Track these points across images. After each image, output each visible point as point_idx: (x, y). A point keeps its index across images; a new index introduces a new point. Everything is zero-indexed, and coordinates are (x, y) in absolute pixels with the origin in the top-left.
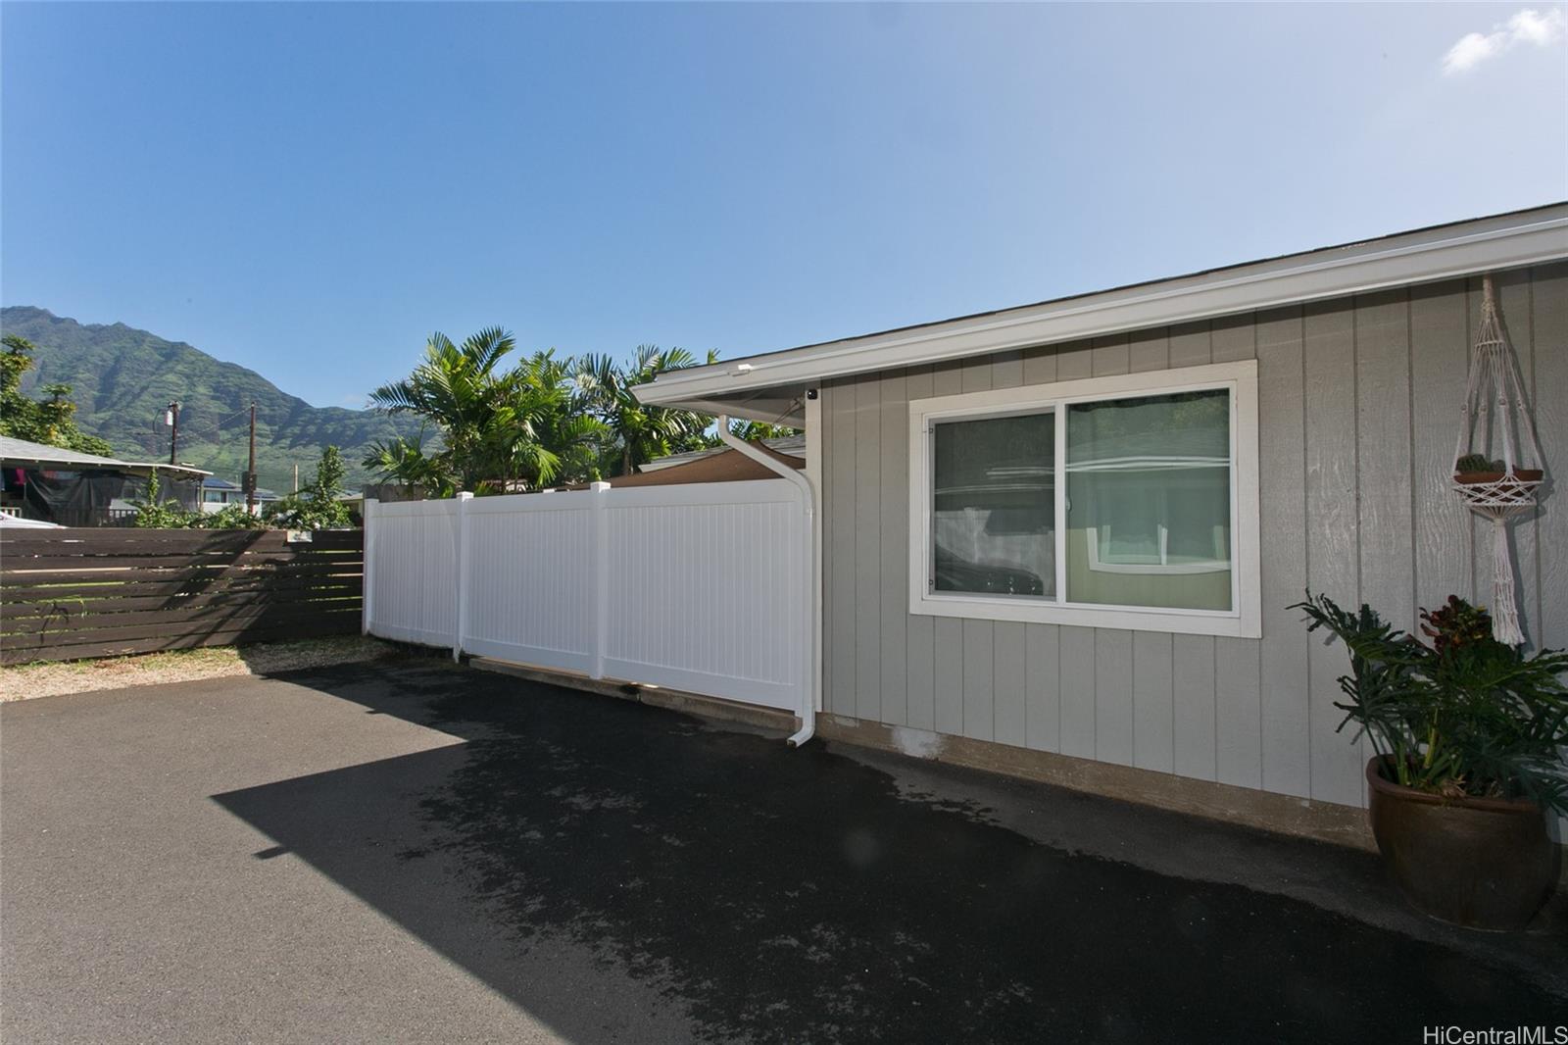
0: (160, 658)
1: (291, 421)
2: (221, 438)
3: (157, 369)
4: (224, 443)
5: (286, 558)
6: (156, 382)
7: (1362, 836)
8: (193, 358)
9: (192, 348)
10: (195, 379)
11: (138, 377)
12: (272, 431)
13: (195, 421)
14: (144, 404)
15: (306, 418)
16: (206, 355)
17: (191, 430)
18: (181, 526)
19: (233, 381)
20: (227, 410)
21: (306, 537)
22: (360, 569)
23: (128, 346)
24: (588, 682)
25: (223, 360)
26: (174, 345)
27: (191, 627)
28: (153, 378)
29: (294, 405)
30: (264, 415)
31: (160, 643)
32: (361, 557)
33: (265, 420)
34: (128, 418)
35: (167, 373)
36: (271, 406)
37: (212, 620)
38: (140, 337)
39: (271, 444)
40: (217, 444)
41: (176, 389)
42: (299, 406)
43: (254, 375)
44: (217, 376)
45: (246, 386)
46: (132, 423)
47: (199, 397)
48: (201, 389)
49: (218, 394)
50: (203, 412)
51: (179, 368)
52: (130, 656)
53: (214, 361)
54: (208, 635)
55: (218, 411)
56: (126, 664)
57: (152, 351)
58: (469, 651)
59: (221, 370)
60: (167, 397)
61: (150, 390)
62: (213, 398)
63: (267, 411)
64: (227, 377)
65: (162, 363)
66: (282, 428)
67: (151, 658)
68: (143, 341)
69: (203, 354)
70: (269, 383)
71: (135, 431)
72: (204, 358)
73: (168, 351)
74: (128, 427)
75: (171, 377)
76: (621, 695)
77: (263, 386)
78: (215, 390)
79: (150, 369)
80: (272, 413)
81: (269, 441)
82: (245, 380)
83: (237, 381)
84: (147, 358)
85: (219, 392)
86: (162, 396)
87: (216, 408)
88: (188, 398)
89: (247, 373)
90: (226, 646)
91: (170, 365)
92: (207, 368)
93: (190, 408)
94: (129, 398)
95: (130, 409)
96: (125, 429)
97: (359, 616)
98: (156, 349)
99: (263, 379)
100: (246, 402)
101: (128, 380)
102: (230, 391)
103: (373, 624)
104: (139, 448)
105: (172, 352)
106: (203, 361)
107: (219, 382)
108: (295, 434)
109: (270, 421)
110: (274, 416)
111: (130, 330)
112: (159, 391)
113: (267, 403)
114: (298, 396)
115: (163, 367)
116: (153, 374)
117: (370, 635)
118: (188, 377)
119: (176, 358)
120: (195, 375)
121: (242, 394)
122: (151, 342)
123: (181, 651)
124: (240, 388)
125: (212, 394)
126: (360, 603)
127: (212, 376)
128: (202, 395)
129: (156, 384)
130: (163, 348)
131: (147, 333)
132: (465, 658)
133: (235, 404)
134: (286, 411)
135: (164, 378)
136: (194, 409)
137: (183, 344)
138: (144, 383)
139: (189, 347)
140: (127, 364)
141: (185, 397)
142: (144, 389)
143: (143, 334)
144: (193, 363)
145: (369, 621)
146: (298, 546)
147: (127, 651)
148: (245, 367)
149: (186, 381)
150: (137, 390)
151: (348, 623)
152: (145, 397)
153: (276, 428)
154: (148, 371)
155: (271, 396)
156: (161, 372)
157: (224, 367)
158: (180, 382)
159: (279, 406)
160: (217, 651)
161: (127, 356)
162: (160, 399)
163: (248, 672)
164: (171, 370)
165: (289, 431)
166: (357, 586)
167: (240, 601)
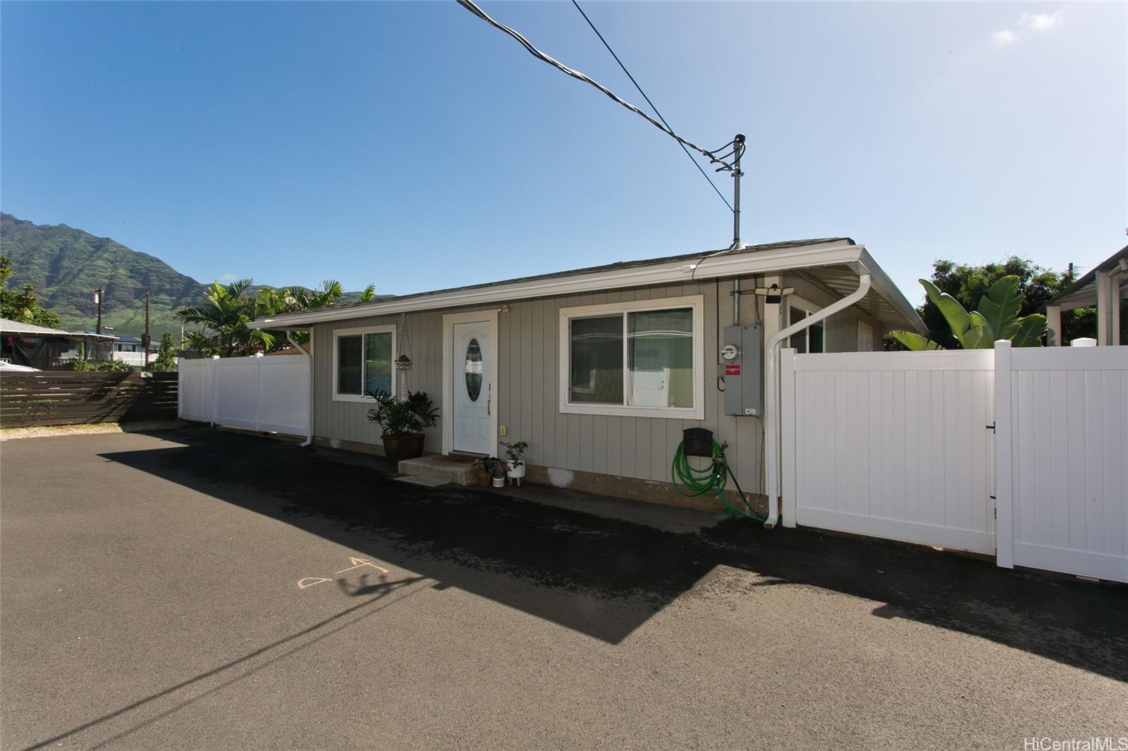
0: (84, 426)
1: (185, 293)
2: (136, 305)
3: (90, 257)
4: (138, 308)
5: (142, 383)
6: (88, 265)
7: (383, 453)
8: (115, 249)
9: (114, 242)
10: (117, 264)
11: (76, 262)
12: (171, 300)
13: (117, 294)
14: (81, 281)
15: (196, 292)
16: (124, 247)
17: (115, 299)
18: (94, 370)
19: (144, 265)
20: (139, 286)
21: (150, 375)
22: (176, 389)
23: (69, 240)
24: (254, 432)
25: (136, 250)
26: (101, 240)
27: (98, 413)
28: (87, 263)
29: (186, 281)
30: (166, 289)
31: (85, 420)
32: (177, 384)
33: (167, 292)
34: (70, 291)
35: (97, 259)
36: (171, 283)
37: (107, 410)
38: (77, 234)
39: (171, 310)
40: (133, 309)
41: (103, 270)
42: (190, 282)
43: (159, 261)
44: (133, 262)
45: (153, 269)
46: (72, 294)
47: (120, 276)
48: (121, 271)
49: (133, 275)
50: (123, 287)
51: (105, 256)
52: (71, 425)
53: (130, 251)
54: (105, 417)
55: (133, 286)
56: (70, 428)
57: (86, 244)
58: (217, 423)
59: (136, 258)
60: (98, 276)
61: (86, 271)
62: (130, 277)
63: (168, 287)
64: (140, 263)
65: (94, 252)
66: (179, 298)
67: (80, 425)
68: (80, 237)
69: (122, 247)
70: (169, 267)
71: (75, 299)
72: (123, 249)
73: (98, 244)
74: (70, 297)
75: (100, 263)
76: (263, 436)
77: (166, 268)
78: (131, 271)
79: (85, 256)
80: (172, 288)
81: (170, 307)
82: (152, 264)
83: (146, 265)
84: (82, 249)
85: (134, 273)
86: (94, 276)
87: (132, 284)
88: (112, 277)
89: (153, 260)
90: (113, 422)
91: (99, 253)
92: (125, 256)
93: (114, 284)
94: (70, 277)
95: (71, 285)
96: (68, 299)
97: (176, 411)
98: (88, 242)
99: (165, 264)
100: (153, 280)
101: (69, 264)
102: (142, 272)
103: (182, 414)
104: (78, 312)
105: (100, 245)
106: (122, 251)
107: (134, 266)
108: (187, 302)
109: (170, 293)
110: (173, 290)
111: (70, 229)
112: (92, 272)
113: (168, 280)
114: (189, 276)
115: (94, 255)
116: (87, 260)
117: (181, 419)
118: (112, 262)
119: (104, 249)
120: (116, 261)
121: (150, 274)
122: (85, 238)
123: (94, 423)
124: (149, 270)
125: (129, 274)
126: (177, 405)
127: (128, 262)
128: (122, 275)
129: (89, 267)
130: (95, 242)
131: (82, 231)
132: (215, 425)
133: (145, 279)
134: (181, 286)
135: (95, 263)
136: (117, 285)
137: (108, 239)
138: (80, 267)
139: (112, 241)
140: (68, 253)
141: (111, 276)
142: (81, 270)
143: (80, 232)
144: (115, 252)
145: (181, 412)
146: (147, 379)
147: (70, 422)
148: (151, 255)
149: (111, 265)
150: (76, 271)
151: (172, 413)
152: (81, 276)
153: (174, 298)
154: (83, 258)
155: (171, 276)
156: (93, 259)
157: (138, 255)
158: (107, 266)
159: (176, 282)
160: (109, 424)
161: (69, 247)
162: (93, 278)
163: (121, 431)
164: (100, 258)
165: (184, 300)
166: (175, 397)
167: (120, 402)
